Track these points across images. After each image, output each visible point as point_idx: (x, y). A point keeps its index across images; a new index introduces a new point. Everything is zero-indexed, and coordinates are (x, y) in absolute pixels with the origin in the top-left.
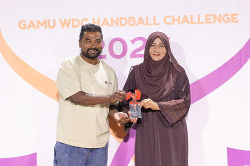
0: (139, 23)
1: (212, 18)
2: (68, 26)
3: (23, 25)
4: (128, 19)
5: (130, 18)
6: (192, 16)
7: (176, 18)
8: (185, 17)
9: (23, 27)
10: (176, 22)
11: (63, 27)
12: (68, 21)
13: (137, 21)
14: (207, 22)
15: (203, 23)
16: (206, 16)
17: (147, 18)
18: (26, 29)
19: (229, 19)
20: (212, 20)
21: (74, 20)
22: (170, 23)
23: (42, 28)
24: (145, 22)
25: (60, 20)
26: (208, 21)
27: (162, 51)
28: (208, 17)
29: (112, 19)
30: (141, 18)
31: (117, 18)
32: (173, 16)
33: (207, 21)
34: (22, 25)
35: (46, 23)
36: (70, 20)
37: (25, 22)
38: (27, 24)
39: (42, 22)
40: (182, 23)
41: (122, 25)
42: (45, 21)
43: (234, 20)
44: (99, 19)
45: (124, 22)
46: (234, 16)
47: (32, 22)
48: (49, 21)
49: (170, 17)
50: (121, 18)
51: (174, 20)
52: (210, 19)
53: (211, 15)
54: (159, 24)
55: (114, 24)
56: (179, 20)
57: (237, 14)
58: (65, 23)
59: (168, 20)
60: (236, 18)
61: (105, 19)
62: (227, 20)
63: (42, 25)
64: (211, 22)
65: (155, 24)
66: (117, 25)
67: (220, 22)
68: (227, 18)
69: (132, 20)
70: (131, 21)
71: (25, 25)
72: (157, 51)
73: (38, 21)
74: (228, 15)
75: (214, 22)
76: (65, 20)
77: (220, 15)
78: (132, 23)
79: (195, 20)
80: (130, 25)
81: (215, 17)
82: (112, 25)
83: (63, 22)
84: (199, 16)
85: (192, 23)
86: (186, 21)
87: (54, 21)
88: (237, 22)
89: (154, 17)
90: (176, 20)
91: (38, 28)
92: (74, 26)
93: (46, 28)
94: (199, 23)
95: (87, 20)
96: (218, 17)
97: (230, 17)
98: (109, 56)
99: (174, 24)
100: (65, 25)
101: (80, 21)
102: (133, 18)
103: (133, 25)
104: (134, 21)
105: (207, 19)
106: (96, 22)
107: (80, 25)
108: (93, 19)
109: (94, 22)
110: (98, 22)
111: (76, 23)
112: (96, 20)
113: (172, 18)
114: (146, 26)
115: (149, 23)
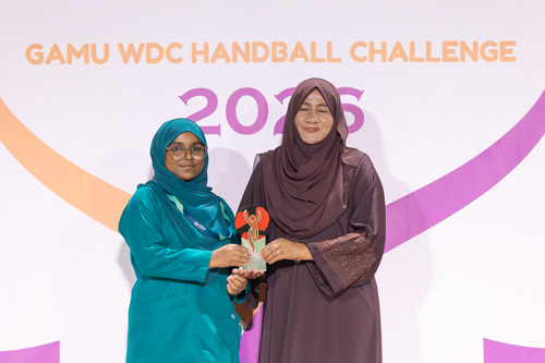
0: (295, 55)
1: (457, 49)
2: (137, 61)
3: (37, 54)
4: (270, 46)
5: (275, 44)
6: (412, 44)
7: (378, 47)
8: (398, 46)
9: (37, 58)
10: (378, 57)
11: (126, 60)
12: (137, 48)
13: (290, 51)
14: (446, 59)
15: (438, 60)
16: (445, 44)
17: (313, 45)
18: (44, 64)
19: (495, 52)
20: (458, 54)
21: (150, 46)
22: (364, 59)
23: (78, 62)
24: (309, 55)
25: (120, 46)
26: (449, 55)
27: (323, 120)
28: (449, 48)
29: (236, 47)
30: (299, 46)
31: (247, 44)
32: (372, 44)
33: (447, 56)
34: (34, 54)
35: (87, 52)
36: (142, 45)
37: (40, 47)
38: (46, 52)
39: (78, 50)
40: (391, 60)
41: (256, 59)
42: (86, 46)
43: (507, 55)
44: (206, 45)
45: (261, 52)
46: (507, 47)
47: (55, 48)
48: (94, 46)
49: (364, 45)
50: (256, 45)
51: (373, 52)
52: (453, 52)
53: (455, 44)
54: (339, 60)
55: (239, 57)
56: (383, 51)
57: (513, 43)
58: (129, 53)
59: (361, 52)
60: (510, 51)
61: (221, 47)
62: (491, 55)
63: (78, 56)
64: (455, 59)
65: (330, 59)
66: (247, 60)
67: (475, 59)
68: (491, 51)
69: (279, 48)
70: (278, 52)
71: (41, 55)
72: (312, 120)
73: (70, 48)
74: (494, 44)
75: (463, 59)
76: (131, 46)
77: (475, 44)
78: (280, 55)
79: (420, 52)
80: (275, 59)
81: (464, 46)
82: (235, 60)
83: (126, 48)
84: (429, 44)
85: (414, 59)
86: (399, 56)
87: (107, 46)
88: (513, 59)
89: (330, 44)
90: (378, 52)
91: (70, 62)
92: (149, 60)
93: (86, 61)
94: (430, 59)
95: (180, 46)
96: (471, 47)
97: (498, 48)
98: (226, 128)
99: (372, 60)
100: (131, 58)
101: (165, 48)
102: (282, 44)
103: (282, 60)
104: (284, 51)
105: (446, 51)
106: (200, 53)
107: (165, 58)
108: (194, 45)
109: (195, 53)
110: (205, 52)
111: (155, 53)
112: (200, 48)
113: (368, 47)
114: (310, 62)
115: (318, 56)
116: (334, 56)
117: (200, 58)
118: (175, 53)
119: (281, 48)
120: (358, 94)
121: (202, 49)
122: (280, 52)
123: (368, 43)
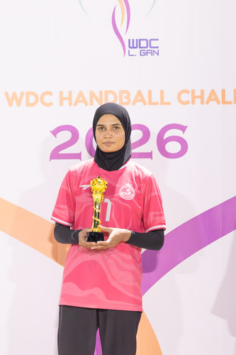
0: (136, 100)
2: (19, 104)
4: (118, 94)
5: (122, 92)
6: (223, 91)
7: (198, 93)
8: (213, 92)
10: (198, 101)
11: (10, 105)
12: (18, 96)
13: (132, 97)
17: (150, 92)
21: (29, 94)
22: (187, 103)
24: (146, 98)
25: (6, 94)
29: (92, 94)
30: (139, 93)
31: (101, 92)
32: (193, 91)
36: (22, 93)
40: (207, 103)
44: (70, 93)
45: (111, 98)
49: (187, 92)
50: (107, 92)
51: (194, 97)
54: (169, 103)
55: (95, 101)
56: (202, 97)
58: (14, 99)
59: (185, 97)
61: (81, 94)
65: (163, 103)
69: (124, 95)
76: (14, 94)
78: (125, 100)
79: (229, 97)
80: (122, 103)
82: (92, 104)
83: (10, 97)
85: (224, 102)
86: (214, 100)
89: (162, 92)
90: (198, 97)
92: (28, 104)
95: (50, 94)
98: (85, 154)
99: (193, 103)
100: (14, 101)
101: (39, 95)
102: (128, 93)
103: (127, 104)
104: (128, 97)
106: (66, 99)
107: (39, 102)
108: (61, 93)
109: (62, 99)
110: (70, 98)
111: (32, 99)
112: (66, 95)
113: (190, 94)
114: (147, 105)
115: (153, 101)
116: (165, 100)
117: (66, 102)
118: (47, 99)
119: (126, 95)
120: (183, 128)
121: (67, 96)
122: (125, 97)
123: (190, 90)
